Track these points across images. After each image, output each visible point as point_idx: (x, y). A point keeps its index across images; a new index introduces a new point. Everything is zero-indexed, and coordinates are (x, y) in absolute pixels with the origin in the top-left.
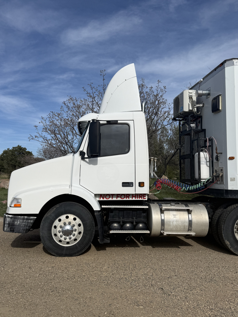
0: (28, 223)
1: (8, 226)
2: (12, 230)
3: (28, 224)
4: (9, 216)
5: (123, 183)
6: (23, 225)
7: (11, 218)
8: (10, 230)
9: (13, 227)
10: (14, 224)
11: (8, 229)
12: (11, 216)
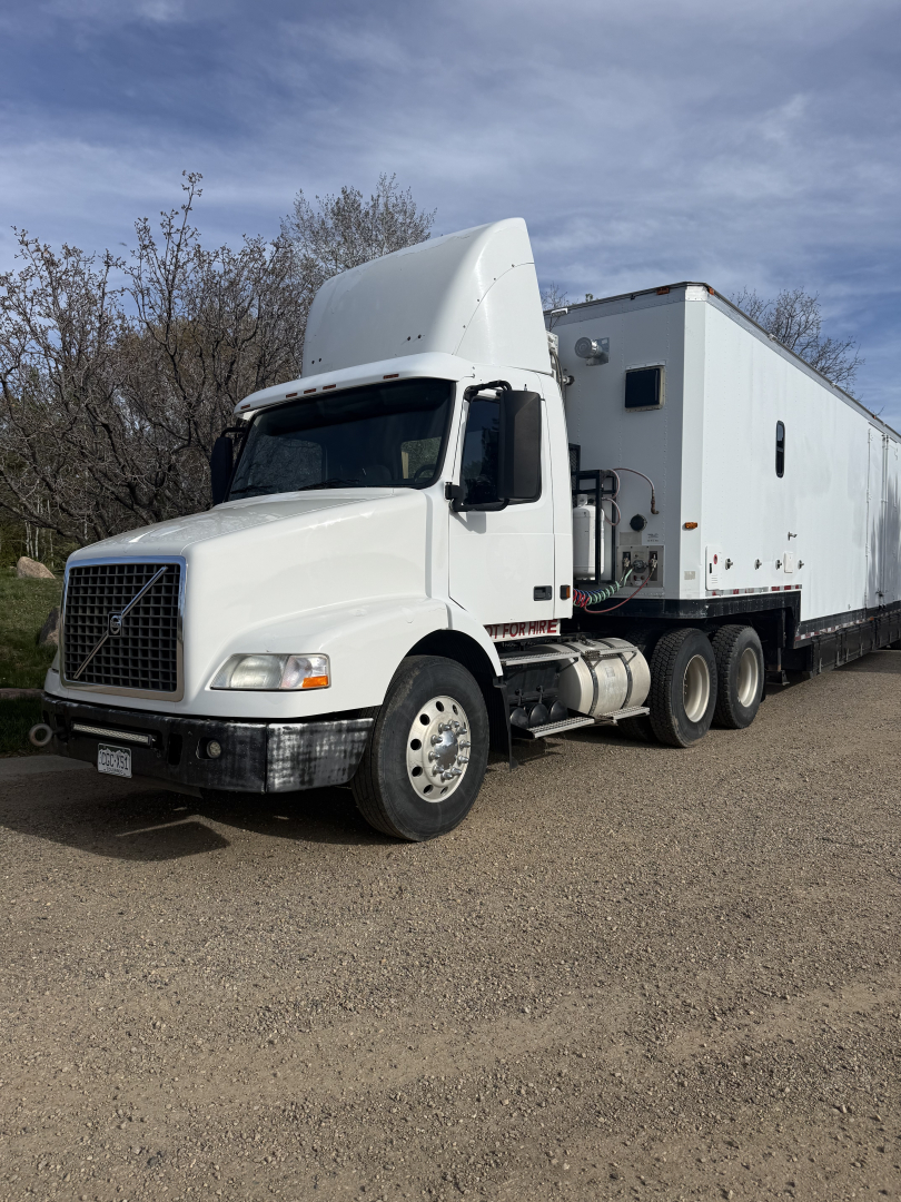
0: (353, 742)
1: (293, 768)
2: (306, 778)
3: (353, 748)
4: (291, 725)
5: (536, 589)
6: (340, 752)
7: (302, 733)
8: (298, 780)
9: (310, 768)
10: (313, 756)
11: (292, 779)
12: (298, 726)
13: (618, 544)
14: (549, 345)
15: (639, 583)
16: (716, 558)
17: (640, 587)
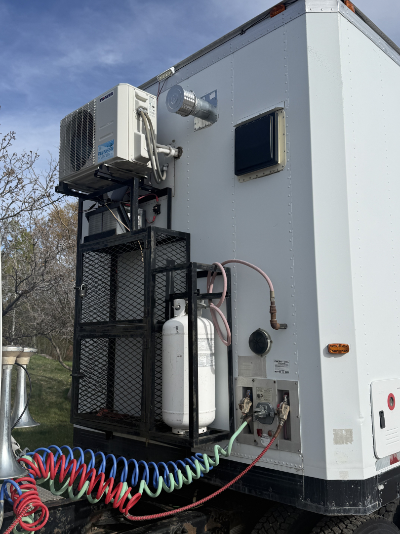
13: (236, 374)
14: (137, 103)
15: (265, 441)
16: (391, 399)
17: (266, 448)
